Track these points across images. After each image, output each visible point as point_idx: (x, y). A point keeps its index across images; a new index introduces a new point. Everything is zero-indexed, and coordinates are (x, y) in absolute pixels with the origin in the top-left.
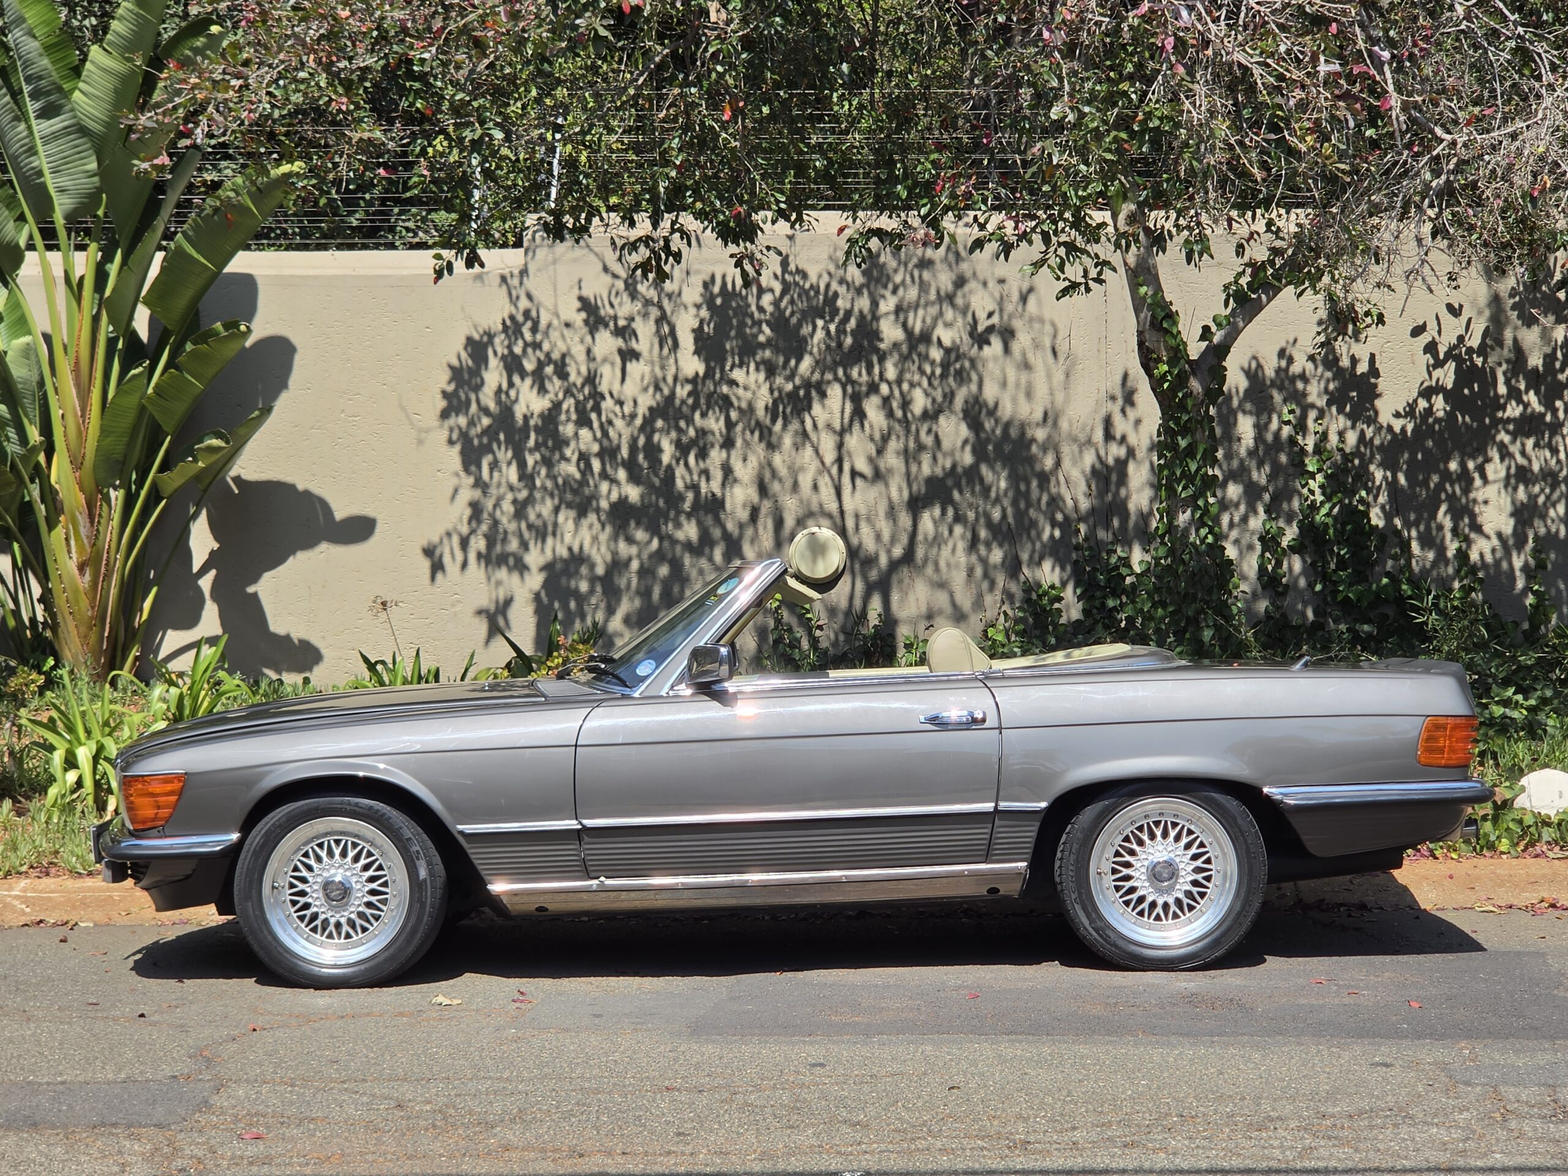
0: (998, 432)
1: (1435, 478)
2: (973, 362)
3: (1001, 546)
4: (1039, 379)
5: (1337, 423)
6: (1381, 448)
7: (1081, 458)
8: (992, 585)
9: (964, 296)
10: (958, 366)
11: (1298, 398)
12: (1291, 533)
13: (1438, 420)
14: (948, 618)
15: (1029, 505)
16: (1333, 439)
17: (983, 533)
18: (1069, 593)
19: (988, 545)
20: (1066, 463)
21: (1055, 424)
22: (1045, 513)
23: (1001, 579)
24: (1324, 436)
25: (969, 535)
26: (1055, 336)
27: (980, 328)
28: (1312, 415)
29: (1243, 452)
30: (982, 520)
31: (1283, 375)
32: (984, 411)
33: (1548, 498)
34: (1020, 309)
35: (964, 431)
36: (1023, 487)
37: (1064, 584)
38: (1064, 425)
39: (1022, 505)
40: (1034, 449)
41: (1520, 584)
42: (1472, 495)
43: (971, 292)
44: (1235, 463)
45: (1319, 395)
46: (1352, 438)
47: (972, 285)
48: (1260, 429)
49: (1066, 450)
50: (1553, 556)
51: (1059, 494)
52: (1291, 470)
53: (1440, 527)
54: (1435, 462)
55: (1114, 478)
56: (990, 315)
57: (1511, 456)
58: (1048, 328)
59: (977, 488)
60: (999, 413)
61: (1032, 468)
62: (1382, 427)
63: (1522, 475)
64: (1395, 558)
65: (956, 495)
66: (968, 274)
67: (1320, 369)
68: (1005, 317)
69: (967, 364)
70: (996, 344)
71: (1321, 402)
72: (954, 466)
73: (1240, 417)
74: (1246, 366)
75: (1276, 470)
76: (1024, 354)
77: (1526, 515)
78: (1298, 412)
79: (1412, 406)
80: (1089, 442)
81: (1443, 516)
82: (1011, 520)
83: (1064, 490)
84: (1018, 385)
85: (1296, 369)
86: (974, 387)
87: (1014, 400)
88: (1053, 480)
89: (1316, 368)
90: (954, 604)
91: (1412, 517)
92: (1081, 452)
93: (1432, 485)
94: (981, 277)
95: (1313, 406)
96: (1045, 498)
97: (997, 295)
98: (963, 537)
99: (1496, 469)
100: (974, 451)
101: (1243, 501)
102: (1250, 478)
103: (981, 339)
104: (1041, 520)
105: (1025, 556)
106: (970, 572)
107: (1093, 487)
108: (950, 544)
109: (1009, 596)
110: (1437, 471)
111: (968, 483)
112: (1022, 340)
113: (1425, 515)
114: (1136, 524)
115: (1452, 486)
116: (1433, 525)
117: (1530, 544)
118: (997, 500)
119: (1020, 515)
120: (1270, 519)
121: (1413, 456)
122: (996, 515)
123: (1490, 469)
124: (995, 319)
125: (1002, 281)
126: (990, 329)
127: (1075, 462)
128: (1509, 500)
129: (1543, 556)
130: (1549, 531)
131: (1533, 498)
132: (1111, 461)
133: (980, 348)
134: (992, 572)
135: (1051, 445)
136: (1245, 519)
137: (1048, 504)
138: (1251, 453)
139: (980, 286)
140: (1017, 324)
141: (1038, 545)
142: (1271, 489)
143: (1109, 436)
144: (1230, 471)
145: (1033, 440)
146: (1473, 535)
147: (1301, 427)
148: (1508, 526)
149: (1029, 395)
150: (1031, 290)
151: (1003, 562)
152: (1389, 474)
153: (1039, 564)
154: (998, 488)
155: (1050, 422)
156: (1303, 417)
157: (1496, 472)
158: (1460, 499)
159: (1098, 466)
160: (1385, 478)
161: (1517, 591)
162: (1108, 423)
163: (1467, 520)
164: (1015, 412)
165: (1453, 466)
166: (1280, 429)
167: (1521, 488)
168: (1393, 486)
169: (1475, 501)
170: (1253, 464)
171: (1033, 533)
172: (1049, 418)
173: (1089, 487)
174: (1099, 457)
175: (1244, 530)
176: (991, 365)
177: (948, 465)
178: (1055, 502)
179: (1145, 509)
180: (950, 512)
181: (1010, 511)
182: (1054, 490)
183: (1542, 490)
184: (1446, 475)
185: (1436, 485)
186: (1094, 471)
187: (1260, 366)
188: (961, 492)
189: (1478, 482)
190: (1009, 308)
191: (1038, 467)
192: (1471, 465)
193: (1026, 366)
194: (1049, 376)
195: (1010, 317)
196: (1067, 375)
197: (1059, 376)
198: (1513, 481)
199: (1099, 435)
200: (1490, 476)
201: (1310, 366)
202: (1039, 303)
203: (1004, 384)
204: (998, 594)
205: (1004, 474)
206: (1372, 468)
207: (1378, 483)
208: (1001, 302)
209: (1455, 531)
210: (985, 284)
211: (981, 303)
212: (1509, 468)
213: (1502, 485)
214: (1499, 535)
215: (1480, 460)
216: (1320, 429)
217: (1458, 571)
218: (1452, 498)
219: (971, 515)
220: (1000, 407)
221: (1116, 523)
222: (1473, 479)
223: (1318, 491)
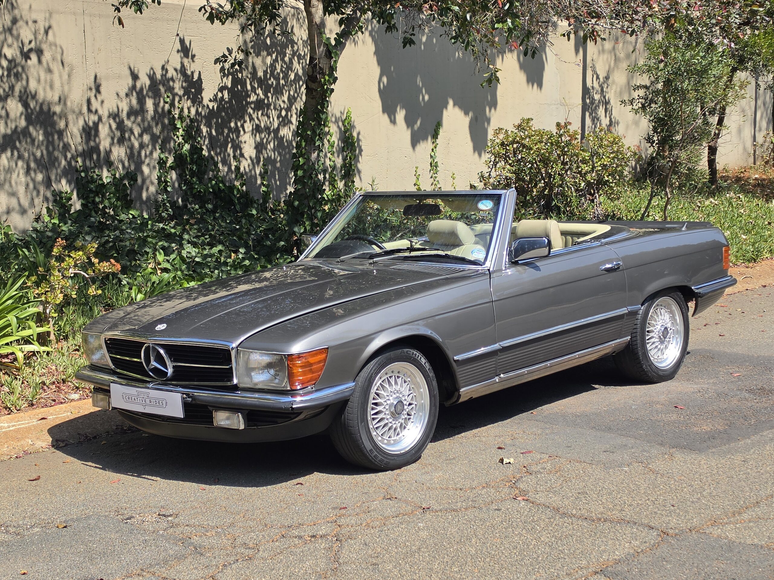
0: (38, 108)
1: (226, 131)
2: (23, 68)
3: (41, 172)
4: (56, 77)
5: (187, 104)
6: (205, 116)
7: (78, 121)
8: (38, 192)
9: (17, 30)
10: (15, 70)
11: (170, 89)
12: (171, 161)
13: (226, 102)
14: (17, 212)
15: (54, 149)
16: (186, 111)
17: (32, 165)
18: (75, 196)
19: (35, 171)
20: (71, 125)
21: (65, 104)
22: (61, 153)
23: (42, 189)
24: (182, 110)
25: (25, 166)
26: (62, 54)
27: (26, 49)
28: (177, 99)
29: (149, 118)
30: (32, 157)
31: (164, 78)
32: (30, 97)
33: (267, 140)
34: (45, 38)
35: (20, 108)
36: (50, 139)
37: (72, 191)
38: (69, 104)
39: (51, 148)
40: (55, 118)
41: (259, 182)
42: (240, 139)
43: (20, 27)
44: (146, 124)
45: (179, 89)
46: (193, 111)
47: (21, 23)
48: (156, 105)
49: (71, 117)
50: (270, 167)
51: (68, 142)
52: (169, 127)
53: (229, 155)
54: (225, 124)
55: (93, 132)
56: (30, 42)
57: (253, 119)
58: (59, 50)
59: (29, 140)
60: (37, 97)
61: (55, 128)
62: (204, 106)
63: (257, 129)
64: (213, 171)
65: (18, 144)
66: (18, 17)
67: (179, 75)
68: (38, 43)
69: (20, 69)
70: (34, 57)
71: (181, 92)
72: (16, 127)
73: (147, 99)
74: (149, 74)
75: (164, 126)
76: (48, 64)
77: (260, 148)
78: (171, 97)
79: (216, 95)
80: (81, 113)
81: (230, 151)
82: (45, 157)
83: (70, 140)
84: (46, 81)
85: (169, 75)
86: (24, 82)
87: (44, 90)
88: (65, 133)
89: (178, 74)
90: (20, 204)
91: (218, 150)
92: (77, 118)
93: (225, 134)
94: (25, 19)
95: (177, 94)
96: (61, 145)
97: (33, 30)
98: (22, 167)
99: (248, 126)
100: (26, 119)
101: (150, 144)
102: (153, 132)
103: (26, 56)
104: (60, 156)
105: (53, 178)
106: (27, 185)
107: (84, 138)
108: (16, 172)
109: (46, 199)
110: (227, 127)
111: (24, 137)
112: (47, 56)
113: (223, 149)
114: (104, 157)
115: (232, 134)
116: (226, 154)
117: (262, 163)
118: (38, 147)
119: (50, 154)
120: (162, 152)
121: (217, 120)
122: (39, 154)
123: (246, 125)
124: (33, 45)
125: (35, 22)
126: (31, 50)
127: (74, 125)
128: (253, 141)
129: (266, 167)
130: (268, 155)
131: (262, 140)
132: (91, 124)
133: (26, 61)
134: (37, 186)
135: (63, 115)
136: (151, 153)
137: (63, 148)
138: (153, 118)
139: (25, 25)
140: (44, 47)
141: (59, 171)
142: (162, 137)
143: (89, 110)
144: (144, 128)
145: (54, 113)
146: (241, 159)
147: (172, 105)
148: (253, 154)
149: (52, 87)
150: (50, 27)
151: (43, 180)
152: (208, 129)
153: (60, 181)
154: (39, 140)
155: (62, 102)
156: (173, 100)
157: (248, 127)
158: (235, 141)
159: (85, 126)
160: (207, 131)
161: (258, 185)
162: (89, 102)
163: (238, 152)
164: (45, 96)
165: (232, 125)
166: (164, 106)
167: (258, 135)
168: (210, 134)
169: (241, 142)
170: (154, 124)
171: (56, 164)
172: (62, 100)
173: (82, 138)
174: (85, 121)
175: (151, 159)
176: (32, 70)
177: (13, 127)
178: (66, 147)
179: (108, 149)
180: (16, 153)
181: (45, 152)
182: (65, 140)
183: (265, 136)
184: (230, 129)
185: (227, 134)
186: (84, 129)
187: (154, 73)
188: (20, 142)
189: (242, 132)
190: (40, 37)
191: (57, 128)
192: (239, 124)
193: (49, 71)
194: (61, 76)
195: (41, 42)
196: (69, 76)
197: (65, 77)
198: (254, 132)
199: (85, 109)
200: (246, 130)
201: (175, 73)
202: (54, 35)
203: (39, 81)
204: (41, 197)
205: (41, 132)
206: (202, 127)
207: (204, 134)
208: (35, 34)
209: (235, 157)
210: (27, 23)
211: (26, 34)
212: (253, 126)
213: (251, 134)
214: (251, 158)
215: (242, 121)
216: (180, 106)
217: (236, 176)
218: (233, 140)
219: (26, 155)
220: (38, 94)
221: (95, 157)
222: (240, 131)
223: (181, 138)
